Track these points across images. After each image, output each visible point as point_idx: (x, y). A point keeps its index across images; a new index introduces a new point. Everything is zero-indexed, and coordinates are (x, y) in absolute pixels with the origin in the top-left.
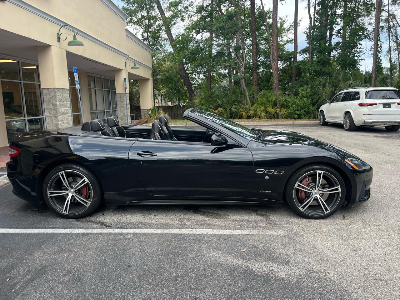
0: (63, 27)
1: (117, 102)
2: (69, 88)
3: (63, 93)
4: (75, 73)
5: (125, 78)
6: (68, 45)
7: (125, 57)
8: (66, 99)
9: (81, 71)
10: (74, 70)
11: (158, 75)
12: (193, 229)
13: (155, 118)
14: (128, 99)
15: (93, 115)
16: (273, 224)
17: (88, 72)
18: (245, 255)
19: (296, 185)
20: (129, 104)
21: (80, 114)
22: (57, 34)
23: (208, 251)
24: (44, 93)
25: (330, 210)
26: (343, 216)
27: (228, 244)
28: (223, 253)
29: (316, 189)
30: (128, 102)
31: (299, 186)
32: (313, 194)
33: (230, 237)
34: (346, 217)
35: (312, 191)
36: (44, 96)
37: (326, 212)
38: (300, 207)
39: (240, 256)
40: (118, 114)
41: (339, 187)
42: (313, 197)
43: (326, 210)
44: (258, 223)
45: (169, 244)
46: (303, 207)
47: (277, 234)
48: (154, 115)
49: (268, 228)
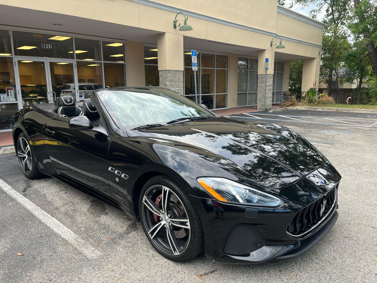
0: (179, 13)
1: (258, 83)
2: (183, 69)
3: (176, 74)
4: (192, 56)
5: (266, 59)
6: (179, 30)
7: (273, 36)
8: (178, 80)
9: (231, 54)
10: (192, 53)
11: (327, 53)
12: (52, 215)
13: (310, 100)
14: (272, 80)
15: (242, 95)
16: (114, 241)
17: (239, 55)
18: (10, 259)
19: (144, 199)
20: (272, 85)
21: (226, 94)
22: (174, 22)
23: (5, 240)
24: (160, 74)
25: (180, 252)
26: (210, 272)
27: (29, 242)
28: (7, 247)
29: (165, 213)
30: (270, 83)
31: (146, 201)
32: (162, 219)
33: (49, 237)
34: (213, 274)
35: (160, 214)
36: (160, 77)
37: (175, 252)
38: (149, 231)
39: (5, 257)
40: (258, 95)
41: (188, 220)
42: (161, 224)
43: (175, 250)
44: (106, 234)
45: (7, 220)
46: (152, 233)
47: (85, 254)
48: (309, 98)
49: (97, 244)
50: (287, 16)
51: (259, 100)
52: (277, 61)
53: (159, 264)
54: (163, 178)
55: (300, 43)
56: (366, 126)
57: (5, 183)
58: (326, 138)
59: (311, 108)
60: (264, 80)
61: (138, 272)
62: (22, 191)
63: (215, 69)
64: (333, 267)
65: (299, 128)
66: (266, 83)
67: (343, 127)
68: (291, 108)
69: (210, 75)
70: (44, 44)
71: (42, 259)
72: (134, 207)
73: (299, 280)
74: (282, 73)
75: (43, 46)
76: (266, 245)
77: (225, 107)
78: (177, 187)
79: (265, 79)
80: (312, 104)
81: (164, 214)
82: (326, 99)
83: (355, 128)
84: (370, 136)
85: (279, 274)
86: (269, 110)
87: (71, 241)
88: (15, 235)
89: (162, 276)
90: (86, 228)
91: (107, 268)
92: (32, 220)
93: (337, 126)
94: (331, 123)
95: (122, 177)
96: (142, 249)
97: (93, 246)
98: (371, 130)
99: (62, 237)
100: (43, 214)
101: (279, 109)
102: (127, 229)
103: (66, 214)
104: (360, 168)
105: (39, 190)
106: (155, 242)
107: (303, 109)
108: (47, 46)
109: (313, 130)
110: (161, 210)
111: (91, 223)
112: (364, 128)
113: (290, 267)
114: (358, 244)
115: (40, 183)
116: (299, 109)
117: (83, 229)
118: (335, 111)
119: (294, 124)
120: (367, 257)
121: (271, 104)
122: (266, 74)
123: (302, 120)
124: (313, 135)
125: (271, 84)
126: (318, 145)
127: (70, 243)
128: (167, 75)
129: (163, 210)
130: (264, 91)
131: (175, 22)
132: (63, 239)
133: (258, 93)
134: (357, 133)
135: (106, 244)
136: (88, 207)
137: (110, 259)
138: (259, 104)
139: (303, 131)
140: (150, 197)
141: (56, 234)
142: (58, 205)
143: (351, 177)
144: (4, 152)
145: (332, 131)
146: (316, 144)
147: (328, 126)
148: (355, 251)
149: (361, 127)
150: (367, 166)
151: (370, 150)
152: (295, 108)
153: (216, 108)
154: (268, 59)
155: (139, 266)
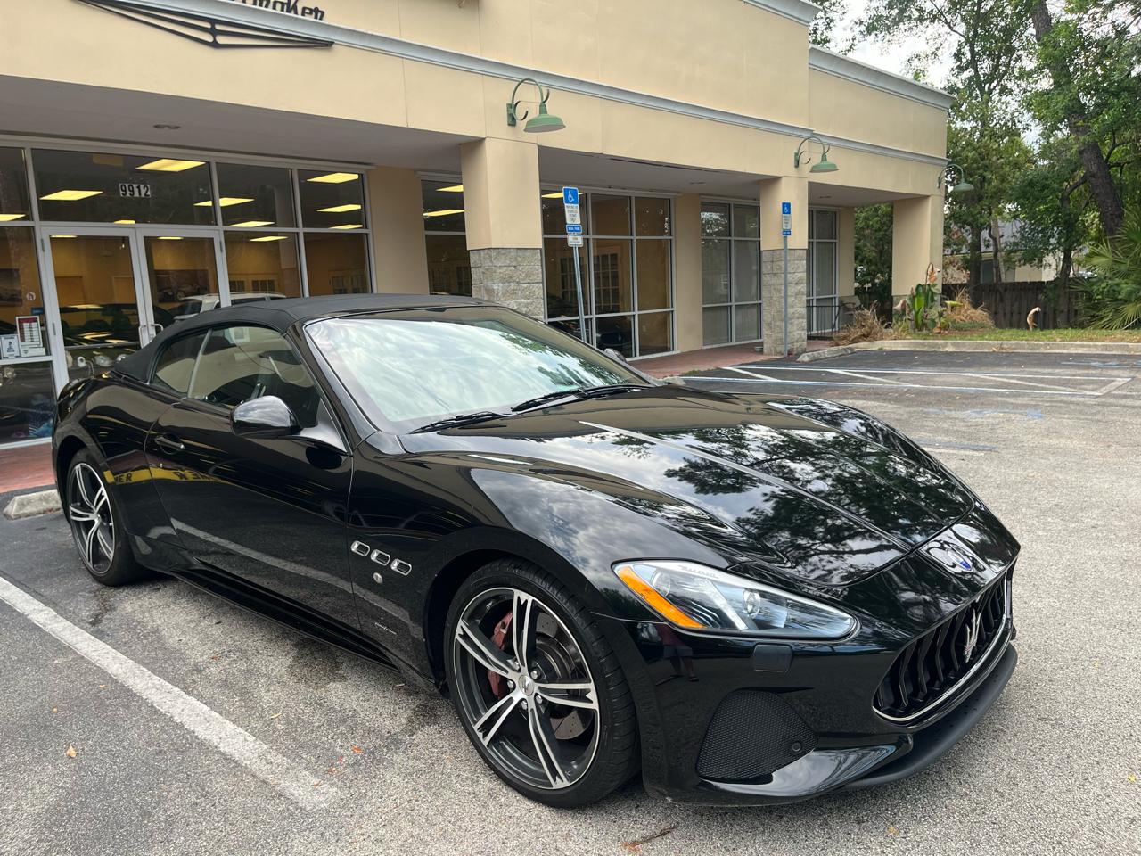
0: (522, 82)
1: (763, 276)
2: (539, 243)
3: (519, 259)
4: (566, 204)
5: (784, 204)
6: (525, 130)
7: (800, 136)
8: (528, 275)
9: (678, 193)
10: (566, 195)
11: (963, 180)
12: (185, 690)
13: (920, 322)
14: (803, 266)
15: (715, 313)
16: (373, 757)
17: (703, 194)
18: (76, 820)
19: (459, 631)
20: (805, 281)
21: (669, 312)
22: (510, 106)
23: (55, 767)
24: (472, 261)
25: (570, 779)
26: (658, 832)
27: (127, 770)
28: (62, 787)
29: (522, 667)
30: (799, 275)
31: (465, 636)
32: (514, 685)
33: (182, 752)
34: (668, 840)
35: (507, 672)
36: (472, 270)
37: (555, 780)
38: (475, 723)
39: (63, 816)
40: (764, 313)
41: (591, 686)
42: (511, 700)
43: (555, 773)
44: (349, 736)
45: (55, 710)
46: (486, 728)
47: (292, 798)
48: (917, 313)
49: (327, 765)
50: (840, 76)
51: (769, 324)
52: (815, 208)
53: (510, 817)
54: (515, 568)
55: (883, 155)
56: (1088, 393)
57: (36, 602)
58: (970, 434)
59: (923, 345)
60: (781, 268)
61: (450, 842)
62: (90, 623)
63: (635, 238)
64: (1010, 803)
65: (890, 406)
66: (786, 277)
67: (1019, 399)
68: (863, 346)
69: (619, 256)
70: (127, 185)
71: (171, 817)
72: (430, 655)
73: (913, 846)
74: (832, 243)
75: (125, 191)
76: (817, 750)
77: (666, 349)
78: (556, 592)
79: (783, 263)
80: (925, 331)
81: (519, 671)
82: (965, 315)
83: (1056, 401)
84: (1100, 421)
85: (856, 830)
86: (799, 355)
87: (248, 762)
88: (83, 750)
89: (521, 849)
90: (288, 722)
91: (362, 834)
92: (127, 707)
93: (1002, 395)
94: (984, 387)
95: (393, 568)
96: (459, 776)
97: (315, 773)
98: (1103, 405)
99: (222, 750)
100: (158, 687)
101: (828, 350)
102: (410, 721)
103: (225, 684)
104: (1074, 519)
105: (139, 616)
106: (494, 753)
107: (899, 349)
108: (136, 191)
109: (931, 410)
110: (510, 661)
111: (302, 706)
112: (1082, 399)
113: (887, 810)
114: (1077, 736)
115: (139, 598)
116: (888, 349)
117: (280, 727)
118: (994, 352)
119: (876, 394)
120: (1106, 773)
121: (805, 337)
122: (785, 249)
123: (898, 380)
124: (933, 424)
125: (801, 279)
126: (949, 454)
127: (246, 768)
128: (495, 263)
129: (516, 660)
130: (783, 300)
131: (512, 107)
132: (226, 758)
133: (764, 305)
134: (1062, 416)
135: (353, 765)
136: (289, 661)
137: (368, 808)
138: (769, 339)
139: (902, 415)
140: (476, 623)
141: (201, 743)
142: (200, 659)
143: (1049, 546)
144: (21, 509)
145: (988, 413)
146: (943, 451)
147: (976, 396)
148: (1068, 757)
149: (1074, 395)
150: (1096, 511)
151: (1102, 465)
152: (876, 346)
153: (641, 355)
154: (789, 205)
155: (454, 824)
